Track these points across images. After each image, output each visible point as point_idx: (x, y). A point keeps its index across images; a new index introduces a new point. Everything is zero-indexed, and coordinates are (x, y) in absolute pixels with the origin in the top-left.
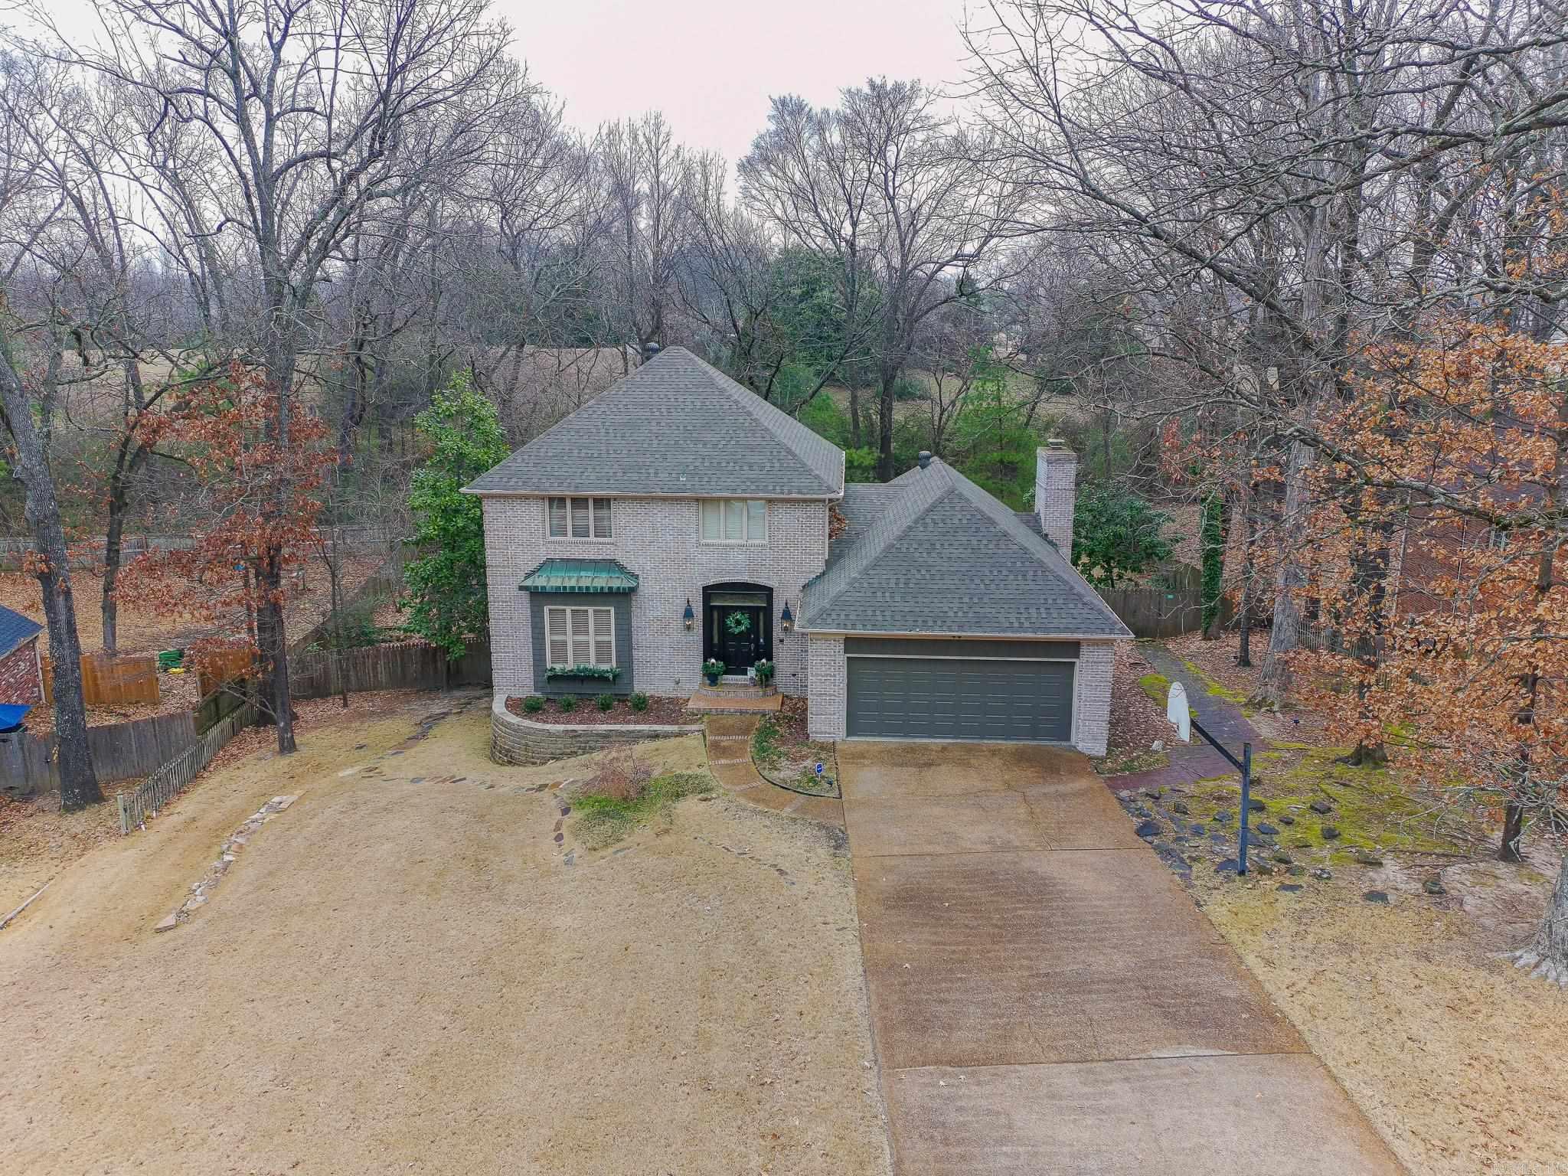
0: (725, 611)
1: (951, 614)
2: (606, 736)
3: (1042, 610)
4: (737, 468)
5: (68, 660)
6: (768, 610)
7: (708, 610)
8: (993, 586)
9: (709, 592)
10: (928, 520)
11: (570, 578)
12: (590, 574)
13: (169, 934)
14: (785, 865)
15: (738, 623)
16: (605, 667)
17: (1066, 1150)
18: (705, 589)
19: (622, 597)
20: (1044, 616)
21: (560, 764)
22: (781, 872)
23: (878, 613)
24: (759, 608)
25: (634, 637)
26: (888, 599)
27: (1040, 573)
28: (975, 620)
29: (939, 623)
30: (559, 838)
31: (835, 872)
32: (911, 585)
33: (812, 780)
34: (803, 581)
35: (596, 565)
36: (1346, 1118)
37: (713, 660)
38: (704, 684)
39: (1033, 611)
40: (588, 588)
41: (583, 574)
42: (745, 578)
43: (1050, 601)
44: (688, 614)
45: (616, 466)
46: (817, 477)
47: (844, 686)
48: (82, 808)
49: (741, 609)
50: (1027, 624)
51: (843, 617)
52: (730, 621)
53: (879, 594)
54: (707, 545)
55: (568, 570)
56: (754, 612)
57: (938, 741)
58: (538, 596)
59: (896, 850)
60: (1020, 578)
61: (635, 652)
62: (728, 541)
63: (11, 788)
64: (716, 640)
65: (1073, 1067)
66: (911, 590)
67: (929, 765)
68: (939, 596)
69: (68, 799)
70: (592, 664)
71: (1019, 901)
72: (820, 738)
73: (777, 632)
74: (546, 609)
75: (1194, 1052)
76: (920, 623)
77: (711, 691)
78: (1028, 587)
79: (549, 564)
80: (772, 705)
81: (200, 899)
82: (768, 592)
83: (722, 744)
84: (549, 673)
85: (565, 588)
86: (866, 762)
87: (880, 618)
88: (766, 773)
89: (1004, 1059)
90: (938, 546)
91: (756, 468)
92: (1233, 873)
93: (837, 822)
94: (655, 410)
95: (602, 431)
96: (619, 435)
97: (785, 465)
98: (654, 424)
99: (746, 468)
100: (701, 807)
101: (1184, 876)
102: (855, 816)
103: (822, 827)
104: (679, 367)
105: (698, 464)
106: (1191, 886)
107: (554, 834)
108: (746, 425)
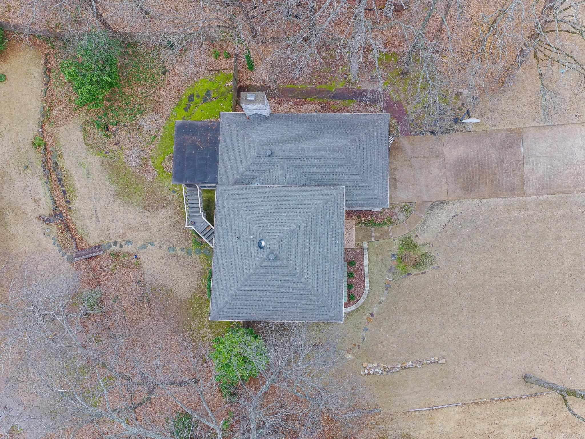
1: (383, 162)
8: (375, 148)
10: (355, 160)
17: (546, 170)
20: (383, 136)
22: (456, 215)
26: (380, 179)
28: (384, 156)
29: (386, 166)
30: (424, 273)
31: (456, 204)
33: (405, 209)
51: (384, 194)
53: (378, 181)
59: (444, 190)
60: (372, 139)
65: (525, 165)
66: (377, 172)
71: (468, 166)
75: (522, 146)
80: (351, 223)
83: (378, 235)
89: (523, 176)
91: (333, 216)
92: (459, 121)
93: (430, 203)
94: (307, 254)
95: (317, 273)
96: (318, 267)
97: (332, 205)
98: (313, 254)
99: (333, 219)
100: (420, 237)
101: (457, 131)
102: (426, 199)
103: (432, 206)
104: (284, 245)
105: (331, 237)
106: (462, 131)
107: (421, 275)
108: (314, 218)
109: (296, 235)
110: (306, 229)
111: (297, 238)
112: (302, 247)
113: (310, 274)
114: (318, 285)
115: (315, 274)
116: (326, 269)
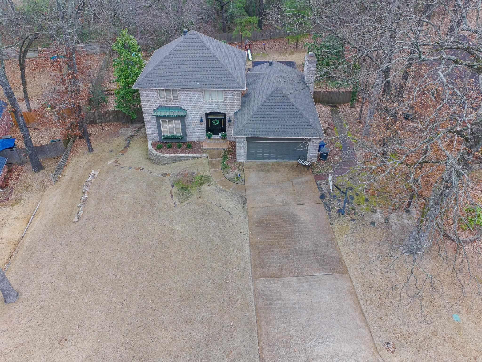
0: (212, 119)
1: (275, 131)
2: (181, 158)
3: (301, 129)
4: (214, 79)
5: (26, 134)
6: (224, 119)
7: (207, 119)
8: (288, 121)
9: (207, 115)
10: (270, 99)
11: (167, 112)
12: (172, 111)
13: (77, 223)
14: (231, 211)
15: (216, 122)
16: (179, 135)
17: (292, 302)
18: (206, 114)
19: (182, 118)
20: (301, 131)
21: (169, 165)
22: (230, 214)
23: (255, 131)
24: (221, 119)
25: (186, 126)
26: (258, 126)
27: (301, 117)
28: (282, 132)
29: (272, 134)
30: (172, 196)
31: (243, 214)
32: (265, 121)
33: (237, 178)
34: (234, 112)
35: (174, 108)
36: (352, 293)
37: (209, 133)
38: (206, 138)
39: (298, 129)
40: (172, 115)
41: (170, 111)
42: (218, 111)
43: (303, 126)
44: (202, 121)
45: (178, 79)
46: (238, 83)
47: (246, 149)
48: (39, 172)
49: (217, 119)
50: (296, 134)
51: (245, 132)
52: (214, 122)
53: (256, 124)
54: (206, 102)
55: (166, 109)
56: (220, 120)
57: (271, 161)
58: (158, 118)
59: (259, 205)
60: (295, 118)
61: (187, 130)
62: (212, 101)
63: (17, 162)
64: (210, 126)
65: (295, 278)
66: (264, 123)
67: (268, 171)
68: (273, 125)
69: (35, 169)
70: (175, 134)
71: (288, 224)
72: (239, 161)
73: (227, 125)
74: (161, 120)
75: (322, 274)
76: (267, 134)
77: (209, 141)
78: (298, 122)
79: (160, 108)
80: (226, 146)
81: (82, 212)
82: (224, 115)
83: (213, 162)
84: (163, 137)
85: (166, 115)
86: (252, 170)
87: (256, 132)
88: (225, 175)
89: (281, 276)
90: (273, 108)
91: (220, 79)
92: (341, 214)
93: (244, 194)
94: (188, 57)
95: (173, 65)
96: (178, 67)
97: (228, 78)
98: (188, 62)
99: (217, 79)
100: (208, 188)
101: (329, 214)
102: (248, 192)
103: (240, 196)
104: (194, 39)
105: (202, 78)
106: (330, 218)
107: (171, 195)
108: (216, 63)
109: (202, 49)
110: (207, 56)
111: (200, 49)
112: (193, 53)
113: (172, 59)
114: (164, 66)
115: (172, 64)
116: (176, 73)
